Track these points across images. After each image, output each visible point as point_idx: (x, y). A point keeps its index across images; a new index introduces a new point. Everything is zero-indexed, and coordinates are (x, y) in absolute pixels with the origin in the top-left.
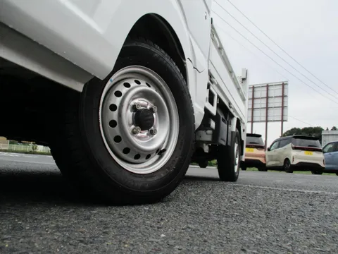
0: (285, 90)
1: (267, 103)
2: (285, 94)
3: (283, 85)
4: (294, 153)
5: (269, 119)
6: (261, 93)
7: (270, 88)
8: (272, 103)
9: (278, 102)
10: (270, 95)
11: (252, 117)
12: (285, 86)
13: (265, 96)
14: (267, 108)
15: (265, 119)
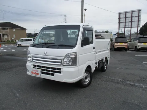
0: (140, 13)
1: (132, 19)
2: (140, 15)
3: (139, 11)
4: (139, 44)
5: (132, 26)
6: (129, 15)
7: (133, 13)
8: (134, 19)
9: (136, 19)
10: (133, 16)
11: (125, 26)
12: (140, 12)
13: (131, 16)
14: (132, 22)
15: (130, 27)
